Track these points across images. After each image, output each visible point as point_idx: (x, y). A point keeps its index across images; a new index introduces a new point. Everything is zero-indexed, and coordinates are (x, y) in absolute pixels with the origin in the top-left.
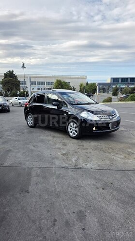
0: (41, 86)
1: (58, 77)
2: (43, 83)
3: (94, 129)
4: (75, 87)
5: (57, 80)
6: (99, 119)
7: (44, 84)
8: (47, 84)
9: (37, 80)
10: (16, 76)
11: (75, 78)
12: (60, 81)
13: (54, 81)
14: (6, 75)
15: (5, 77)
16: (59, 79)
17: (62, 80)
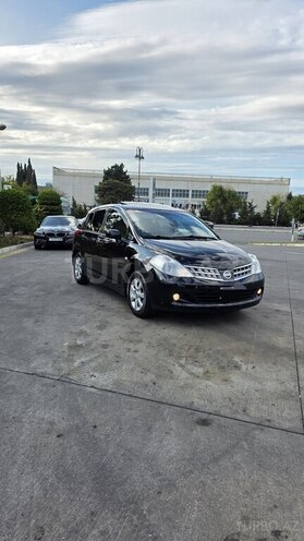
0: (180, 200)
1: (215, 181)
2: (184, 193)
3: (176, 297)
4: (254, 204)
5: (215, 187)
6: (191, 275)
7: (188, 196)
8: (193, 196)
9: (172, 186)
10: (128, 176)
11: (262, 183)
12: (221, 189)
13: (209, 188)
14: (108, 174)
15: (105, 179)
16: (218, 184)
17: (225, 186)
